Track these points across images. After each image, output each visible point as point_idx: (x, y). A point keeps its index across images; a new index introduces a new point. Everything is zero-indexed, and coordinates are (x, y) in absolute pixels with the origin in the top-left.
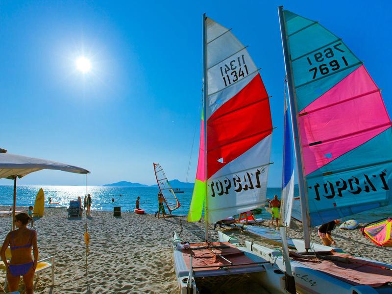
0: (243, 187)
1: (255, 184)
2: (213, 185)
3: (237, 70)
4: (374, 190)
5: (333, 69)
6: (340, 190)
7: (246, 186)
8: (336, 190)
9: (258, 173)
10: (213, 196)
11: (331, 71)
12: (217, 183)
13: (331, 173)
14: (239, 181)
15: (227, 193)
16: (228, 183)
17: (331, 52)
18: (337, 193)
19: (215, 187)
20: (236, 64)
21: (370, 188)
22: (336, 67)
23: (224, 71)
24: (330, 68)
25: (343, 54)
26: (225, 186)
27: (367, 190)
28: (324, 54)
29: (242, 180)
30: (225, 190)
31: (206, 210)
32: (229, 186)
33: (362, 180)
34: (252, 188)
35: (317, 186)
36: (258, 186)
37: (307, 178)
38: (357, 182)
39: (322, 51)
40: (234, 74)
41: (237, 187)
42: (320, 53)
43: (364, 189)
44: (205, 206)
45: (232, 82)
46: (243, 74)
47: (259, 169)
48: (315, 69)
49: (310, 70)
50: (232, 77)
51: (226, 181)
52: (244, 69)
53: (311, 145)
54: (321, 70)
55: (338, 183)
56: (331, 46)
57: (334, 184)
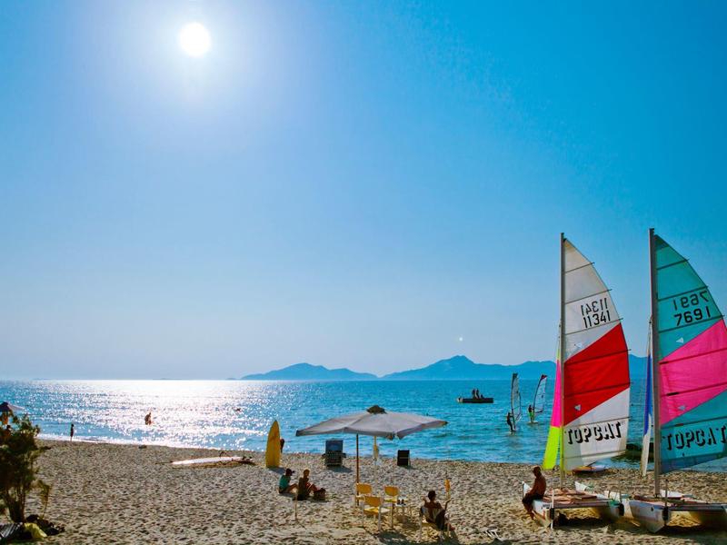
0: (604, 436)
1: (616, 433)
2: (570, 432)
3: (599, 313)
4: (715, 443)
5: (697, 319)
6: (688, 441)
7: (607, 436)
8: (685, 441)
9: (618, 425)
10: (571, 443)
11: (694, 321)
12: (576, 431)
13: (682, 425)
14: (600, 430)
15: (587, 441)
16: (588, 432)
17: (697, 299)
18: (686, 444)
19: (573, 435)
20: (598, 306)
21: (712, 441)
22: (699, 317)
23: (585, 311)
24: (694, 317)
25: (707, 304)
26: (584, 435)
27: (710, 443)
28: (690, 299)
29: (603, 430)
30: (584, 438)
31: (562, 457)
32: (590, 435)
33: (707, 432)
34: (613, 437)
35: (670, 436)
36: (619, 436)
37: (662, 428)
38: (703, 435)
39: (688, 296)
40: (596, 317)
41: (598, 436)
42: (686, 298)
43: (707, 441)
44: (561, 453)
45: (593, 325)
46: (605, 320)
47: (619, 421)
48: (680, 315)
49: (676, 316)
50: (594, 320)
51: (585, 430)
52: (605, 314)
53: (669, 395)
54: (686, 318)
55: (687, 434)
56: (697, 293)
57: (684, 435)
